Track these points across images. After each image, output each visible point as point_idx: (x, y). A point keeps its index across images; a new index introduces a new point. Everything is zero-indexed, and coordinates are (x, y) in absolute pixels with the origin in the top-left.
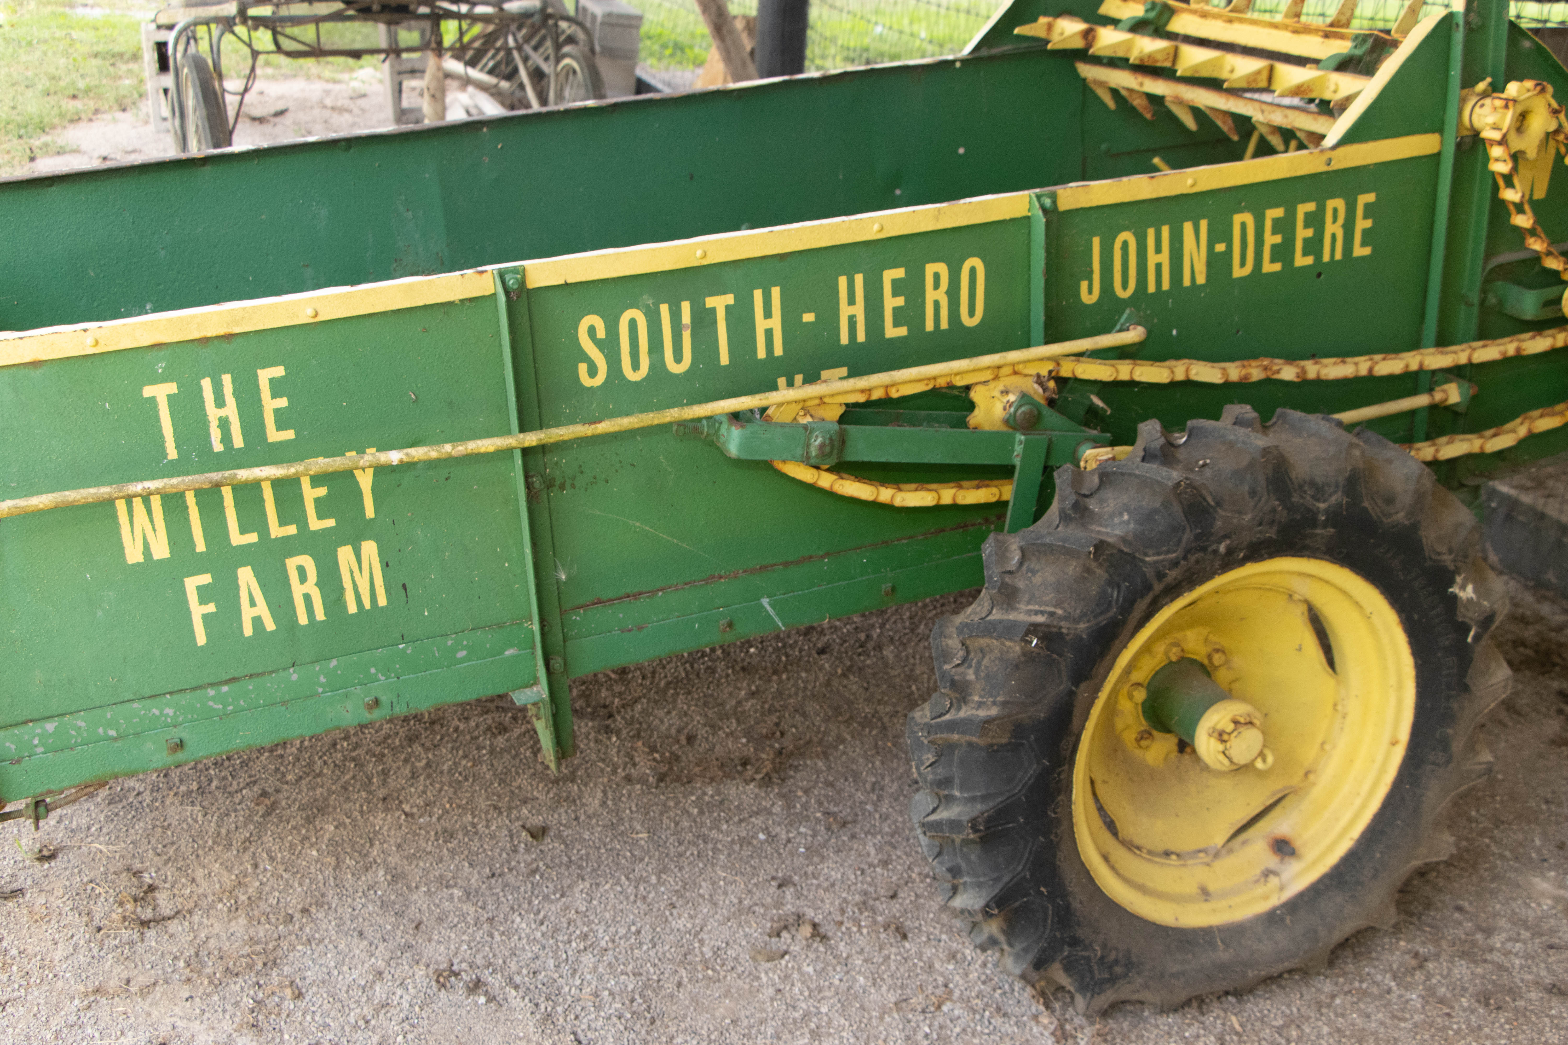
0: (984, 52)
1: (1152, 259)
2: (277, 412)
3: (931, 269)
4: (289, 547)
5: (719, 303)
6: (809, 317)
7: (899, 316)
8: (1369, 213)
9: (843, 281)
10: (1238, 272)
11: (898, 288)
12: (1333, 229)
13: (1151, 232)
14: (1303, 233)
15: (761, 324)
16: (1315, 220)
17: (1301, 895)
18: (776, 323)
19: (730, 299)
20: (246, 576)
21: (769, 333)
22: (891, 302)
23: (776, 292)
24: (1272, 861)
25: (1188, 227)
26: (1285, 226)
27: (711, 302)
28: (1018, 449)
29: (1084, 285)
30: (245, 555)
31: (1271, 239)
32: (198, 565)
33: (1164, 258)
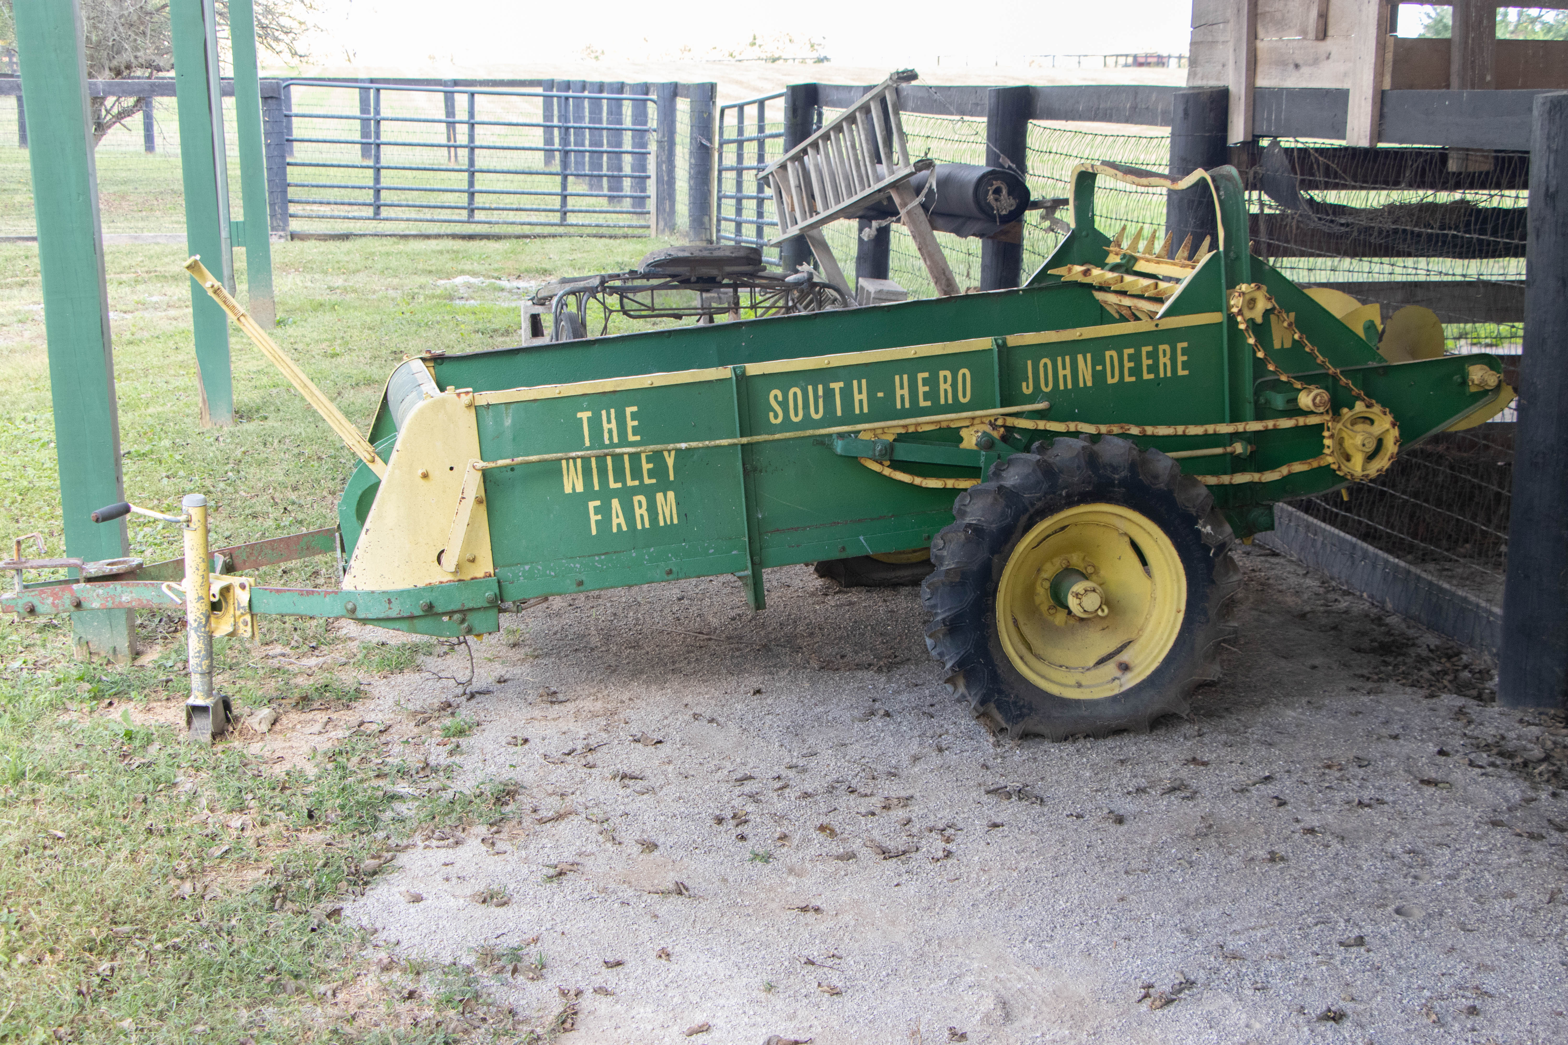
0: (1035, 285)
1: (1061, 373)
2: (633, 427)
3: (942, 373)
4: (635, 491)
5: (837, 386)
6: (880, 395)
7: (926, 396)
8: (1184, 351)
9: (897, 378)
10: (1110, 381)
11: (925, 382)
12: (1164, 360)
13: (1059, 359)
14: (1146, 362)
15: (857, 397)
16: (1154, 355)
17: (1131, 689)
18: (864, 396)
19: (841, 384)
20: (615, 503)
21: (861, 401)
22: (922, 389)
23: (864, 382)
24: (1118, 673)
25: (1080, 357)
26: (1135, 358)
27: (832, 385)
28: (983, 459)
29: (1024, 384)
30: (615, 493)
31: (1128, 365)
32: (595, 496)
33: (1068, 372)
